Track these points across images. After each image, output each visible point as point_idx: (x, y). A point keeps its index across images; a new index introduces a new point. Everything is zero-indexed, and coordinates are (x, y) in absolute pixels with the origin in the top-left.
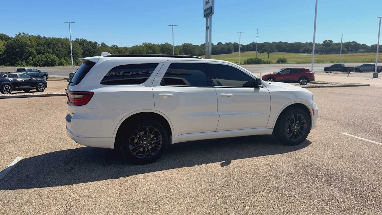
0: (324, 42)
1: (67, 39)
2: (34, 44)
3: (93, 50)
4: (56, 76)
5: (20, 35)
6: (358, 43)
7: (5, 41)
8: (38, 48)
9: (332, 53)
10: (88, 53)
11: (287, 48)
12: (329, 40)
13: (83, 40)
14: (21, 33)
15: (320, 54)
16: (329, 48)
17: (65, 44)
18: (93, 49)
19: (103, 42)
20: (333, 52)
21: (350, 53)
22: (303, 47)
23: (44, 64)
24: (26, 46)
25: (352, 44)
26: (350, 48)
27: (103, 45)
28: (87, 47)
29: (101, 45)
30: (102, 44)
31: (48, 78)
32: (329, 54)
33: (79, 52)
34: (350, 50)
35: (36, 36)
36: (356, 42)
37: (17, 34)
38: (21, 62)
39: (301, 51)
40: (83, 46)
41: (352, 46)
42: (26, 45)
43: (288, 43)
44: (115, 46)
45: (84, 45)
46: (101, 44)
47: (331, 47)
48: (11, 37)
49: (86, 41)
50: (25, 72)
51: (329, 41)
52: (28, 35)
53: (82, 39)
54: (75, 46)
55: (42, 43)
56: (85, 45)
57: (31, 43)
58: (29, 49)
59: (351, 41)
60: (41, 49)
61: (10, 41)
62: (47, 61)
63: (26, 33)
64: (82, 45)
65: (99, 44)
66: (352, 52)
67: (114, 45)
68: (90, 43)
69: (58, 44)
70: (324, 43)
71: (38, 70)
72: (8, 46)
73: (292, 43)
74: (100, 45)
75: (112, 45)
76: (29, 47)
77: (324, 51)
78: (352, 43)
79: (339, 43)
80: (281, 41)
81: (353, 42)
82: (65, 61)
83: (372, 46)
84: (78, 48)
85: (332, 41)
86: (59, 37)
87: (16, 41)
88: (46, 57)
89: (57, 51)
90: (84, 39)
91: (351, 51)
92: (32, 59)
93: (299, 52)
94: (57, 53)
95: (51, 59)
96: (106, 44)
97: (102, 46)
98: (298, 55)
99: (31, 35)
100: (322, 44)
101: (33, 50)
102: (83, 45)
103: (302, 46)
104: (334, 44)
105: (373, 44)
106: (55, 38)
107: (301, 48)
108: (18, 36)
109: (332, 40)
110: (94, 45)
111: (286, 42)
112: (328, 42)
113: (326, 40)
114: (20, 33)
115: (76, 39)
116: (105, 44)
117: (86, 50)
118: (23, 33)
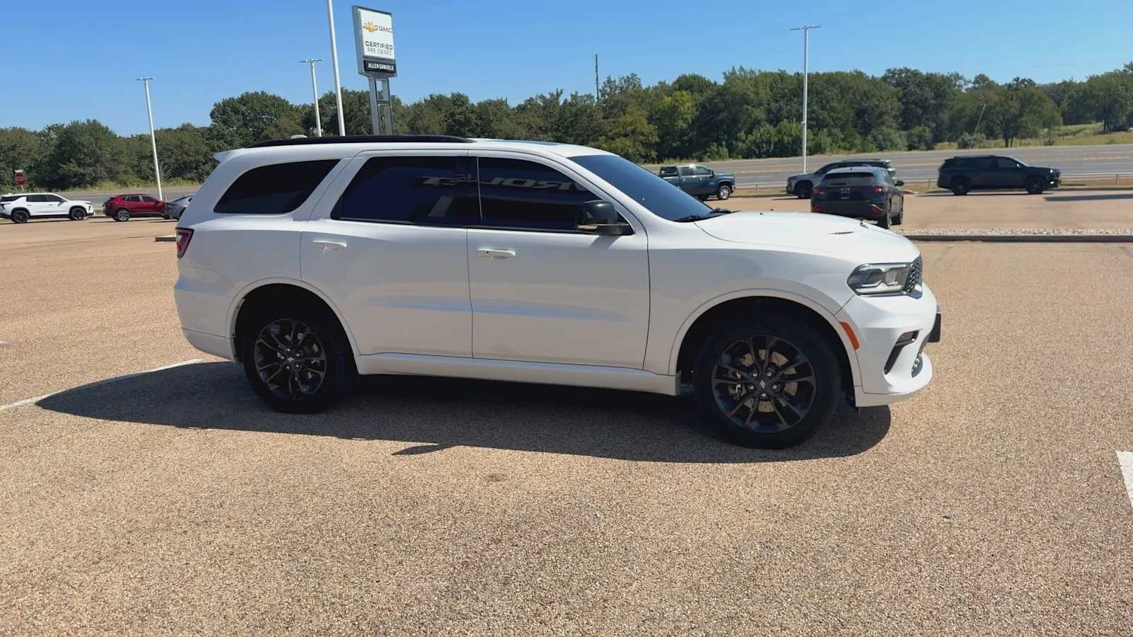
1: (856, 72)
2: (765, 94)
3: (935, 100)
4: (759, 186)
5: (732, 74)
7: (697, 95)
8: (773, 105)
10: (921, 113)
13: (907, 71)
14: (737, 69)
17: (850, 88)
18: (937, 96)
19: (982, 73)
23: (773, 151)
24: (742, 105)
27: (980, 84)
28: (915, 92)
29: (974, 83)
30: (976, 80)
31: (732, 192)
33: (889, 111)
35: (772, 74)
37: (727, 73)
38: (718, 147)
40: (905, 91)
42: (745, 100)
44: (1024, 80)
45: (909, 89)
46: (973, 80)
48: (713, 82)
49: (916, 74)
50: (676, 175)
52: (752, 72)
53: (905, 69)
54: (878, 93)
55: (786, 91)
56: (912, 88)
57: (757, 93)
58: (751, 112)
60: (780, 109)
61: (710, 92)
62: (781, 141)
63: (747, 68)
64: (903, 87)
65: (967, 79)
67: (1020, 79)
68: (930, 79)
69: (828, 91)
71: (709, 171)
72: (703, 106)
74: (969, 82)
75: (1015, 80)
76: (749, 107)
82: (829, 140)
84: (885, 98)
86: (834, 70)
87: (722, 92)
88: (779, 132)
89: (823, 112)
90: (912, 69)
92: (744, 138)
94: (821, 117)
95: (792, 136)
96: (991, 79)
97: (977, 85)
99: (760, 71)
101: (760, 113)
102: (905, 88)
106: (824, 74)
108: (731, 77)
110: (941, 87)
114: (733, 68)
115: (889, 71)
116: (987, 79)
117: (914, 102)
118: (742, 69)
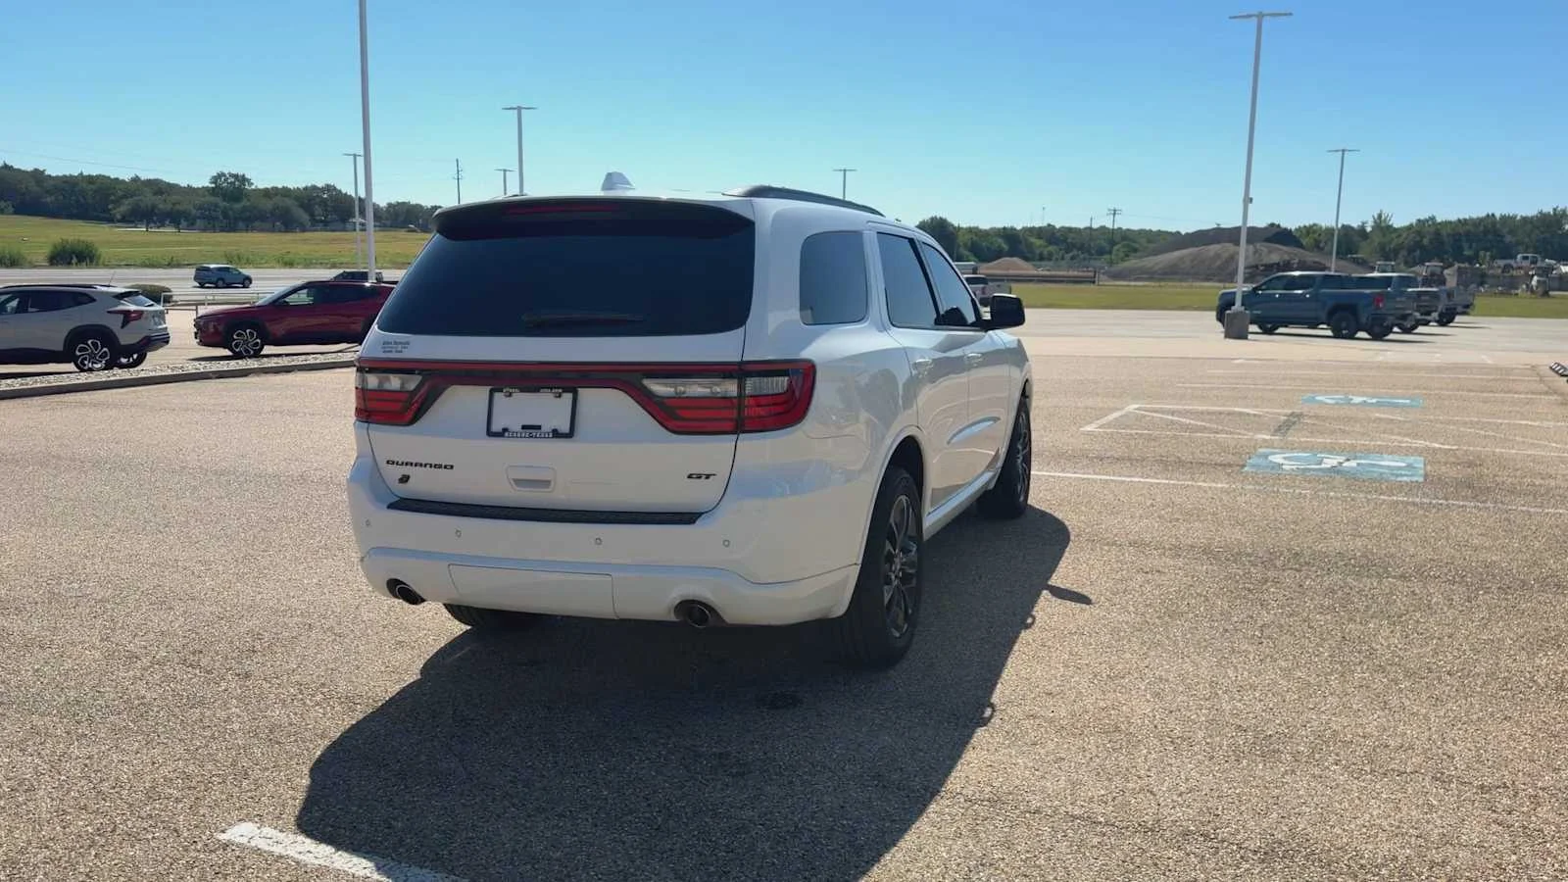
0: (215, 179)
6: (346, 194)
9: (253, 229)
11: (49, 200)
12: (234, 172)
15: (204, 230)
16: (238, 206)
20: (257, 224)
21: (321, 230)
22: (125, 197)
25: (325, 196)
26: (318, 210)
32: (240, 230)
34: (318, 218)
36: (338, 188)
39: (119, 217)
41: (326, 205)
43: (47, 173)
47: (245, 203)
51: (236, 176)
59: (320, 185)
66: (326, 225)
70: (213, 185)
73: (65, 176)
77: (221, 217)
78: (323, 190)
79: (273, 188)
80: (9, 163)
81: (329, 188)
83: (390, 205)
85: (248, 180)
91: (322, 221)
93: (110, 220)
98: (107, 230)
100: (207, 187)
103: (120, 193)
104: (257, 190)
105: (393, 201)
107: (118, 202)
109: (246, 176)
111: (36, 170)
112: (231, 183)
113: (223, 175)
